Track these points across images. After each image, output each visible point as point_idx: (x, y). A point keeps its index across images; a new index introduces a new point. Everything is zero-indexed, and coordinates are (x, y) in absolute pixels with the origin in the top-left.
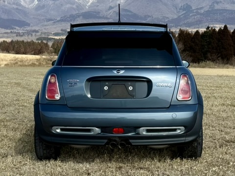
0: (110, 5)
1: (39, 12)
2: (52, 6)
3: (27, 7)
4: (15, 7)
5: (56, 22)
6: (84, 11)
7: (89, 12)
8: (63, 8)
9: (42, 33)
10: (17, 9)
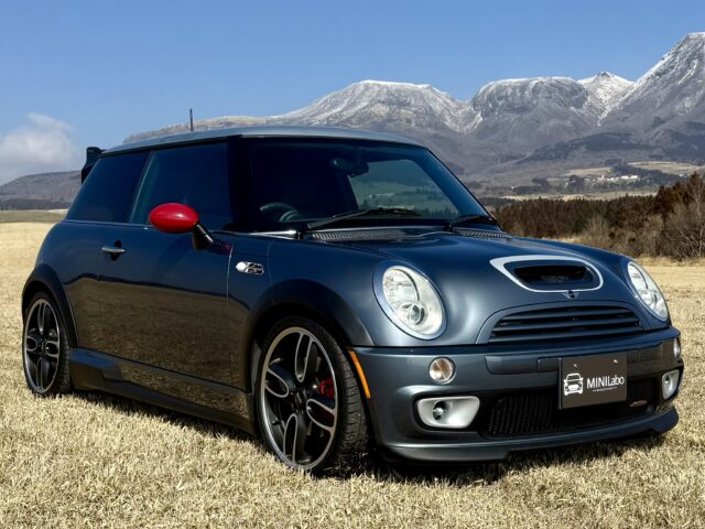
0: (657, 115)
1: (485, 141)
2: (515, 125)
3: (458, 131)
4: (431, 131)
5: (522, 161)
6: (590, 134)
7: (603, 134)
8: (541, 129)
9: (488, 189)
10: (436, 136)
